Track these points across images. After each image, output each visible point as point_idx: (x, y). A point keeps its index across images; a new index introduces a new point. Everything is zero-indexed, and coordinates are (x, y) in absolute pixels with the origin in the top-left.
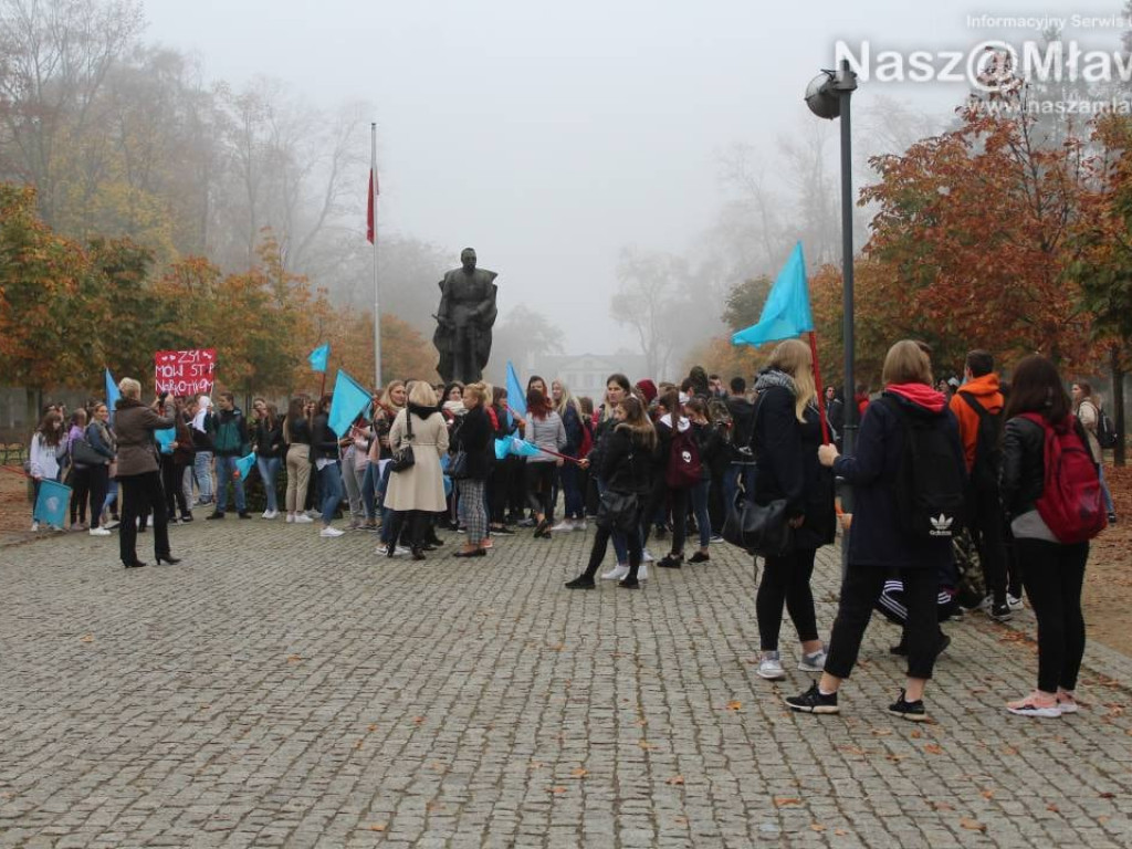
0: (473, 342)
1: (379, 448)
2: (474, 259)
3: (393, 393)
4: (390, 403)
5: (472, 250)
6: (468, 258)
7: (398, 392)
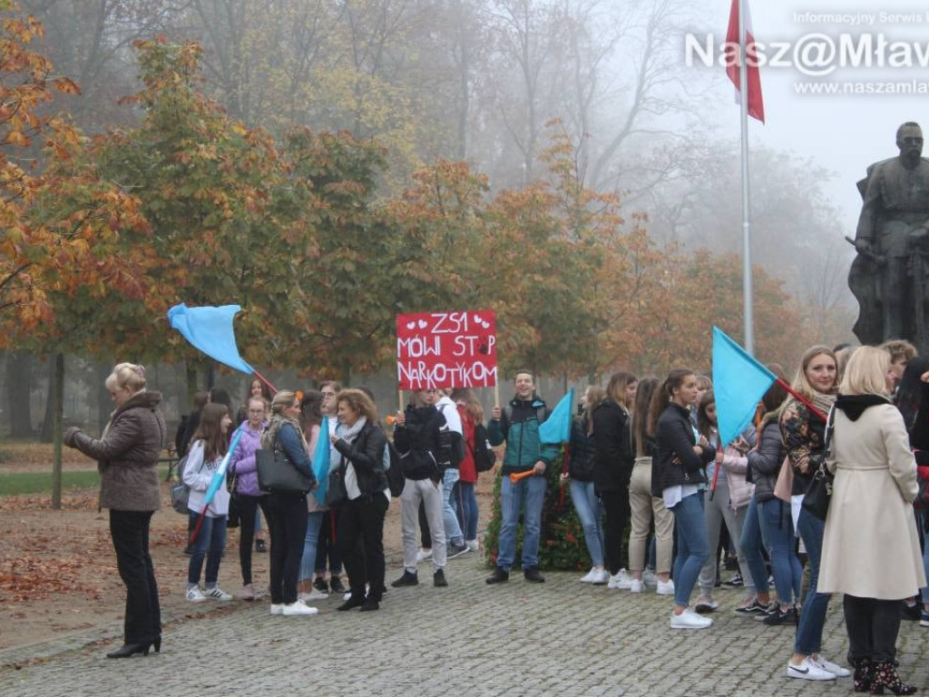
0: (918, 283)
1: (792, 475)
2: (920, 140)
3: (811, 371)
4: (807, 388)
5: (914, 125)
6: (909, 140)
7: (818, 368)
